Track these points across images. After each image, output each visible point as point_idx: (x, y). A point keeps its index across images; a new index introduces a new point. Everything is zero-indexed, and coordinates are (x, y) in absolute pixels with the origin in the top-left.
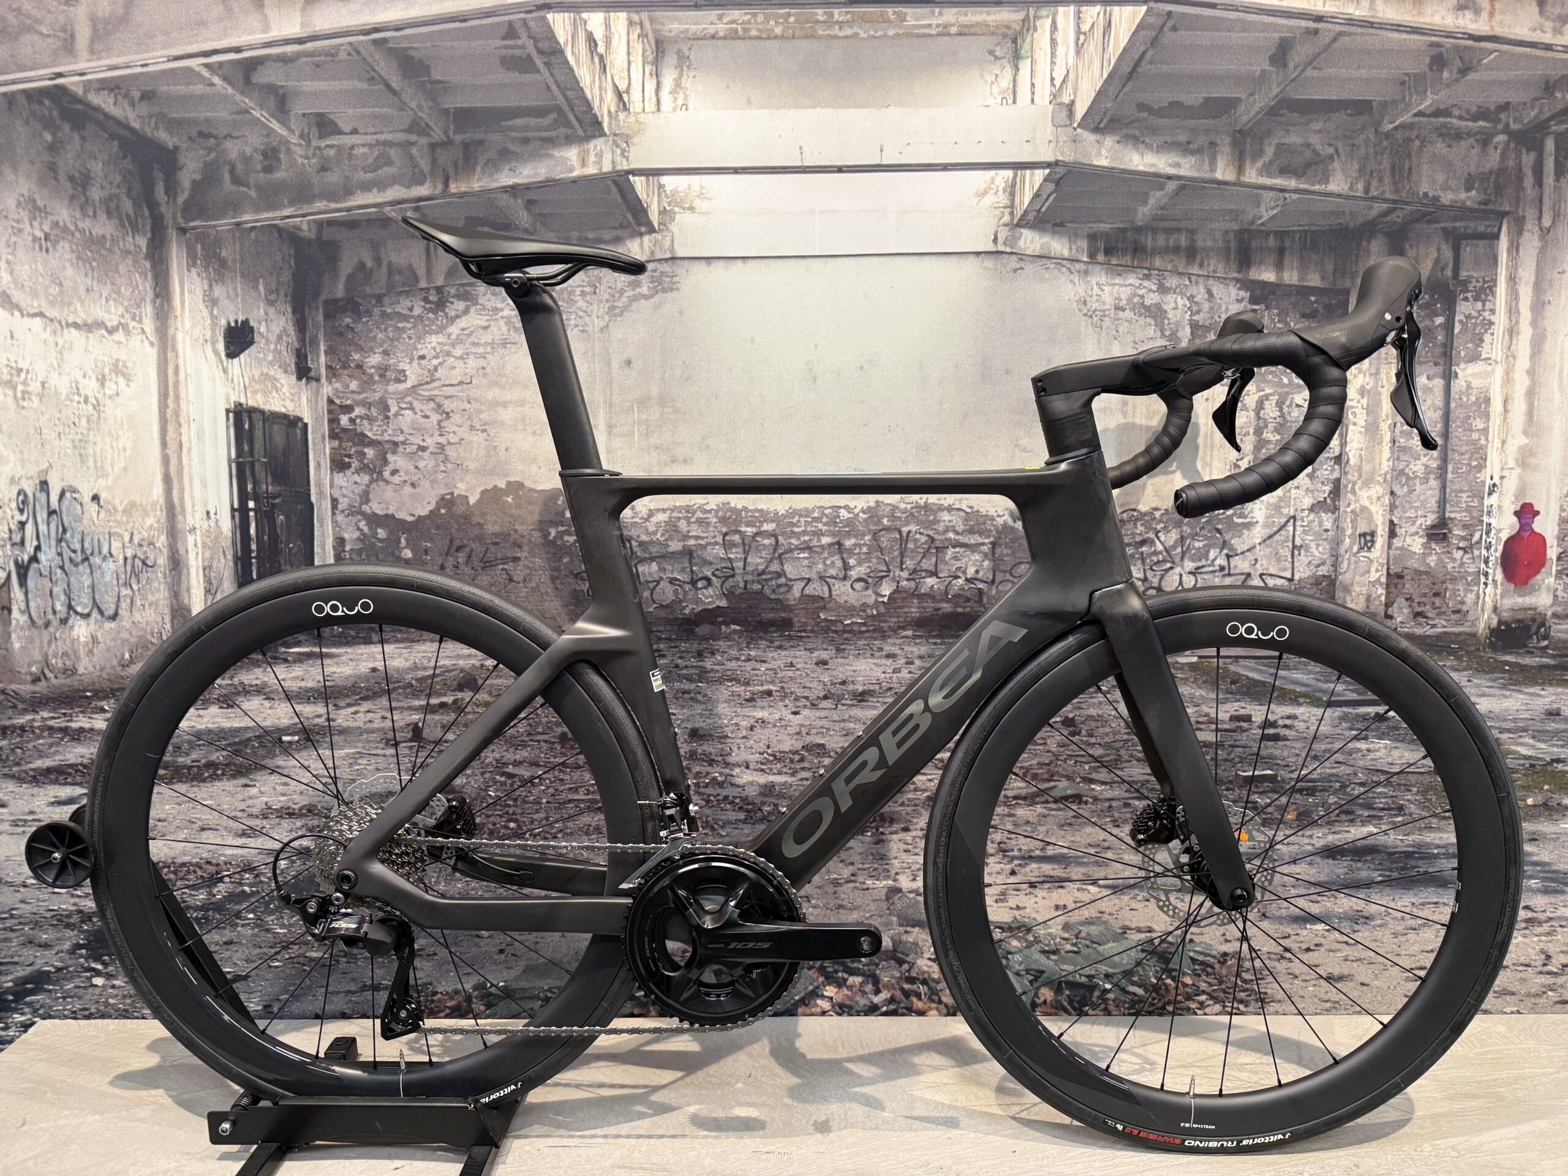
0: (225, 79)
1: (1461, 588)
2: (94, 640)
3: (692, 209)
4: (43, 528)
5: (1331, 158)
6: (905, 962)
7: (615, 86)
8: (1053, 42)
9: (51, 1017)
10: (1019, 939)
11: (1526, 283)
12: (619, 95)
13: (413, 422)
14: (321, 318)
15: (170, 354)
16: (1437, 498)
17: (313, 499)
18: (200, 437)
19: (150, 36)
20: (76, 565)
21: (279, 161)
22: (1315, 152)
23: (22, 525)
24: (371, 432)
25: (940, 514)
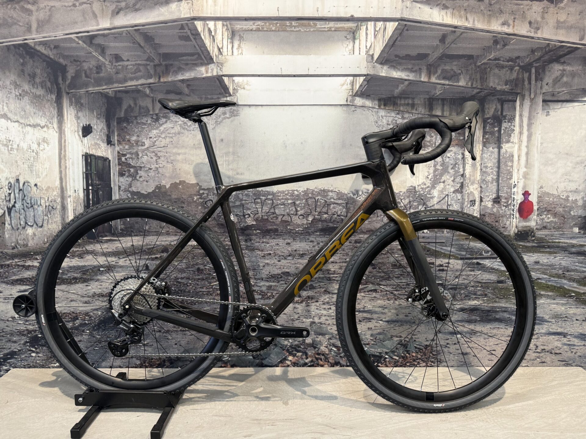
0: (84, 42)
1: (505, 219)
2: (34, 234)
3: (244, 88)
4: (17, 195)
5: (460, 74)
6: (316, 348)
7: (218, 46)
8: (367, 34)
9: (16, 367)
11: (526, 117)
12: (219, 49)
13: (147, 160)
14: (115, 124)
15: (63, 136)
16: (496, 189)
17: (112, 186)
18: (73, 164)
19: (57, 27)
20: (28, 208)
21: (102, 70)
22: (455, 72)
23: (10, 194)
24: (132, 163)
25: (329, 193)
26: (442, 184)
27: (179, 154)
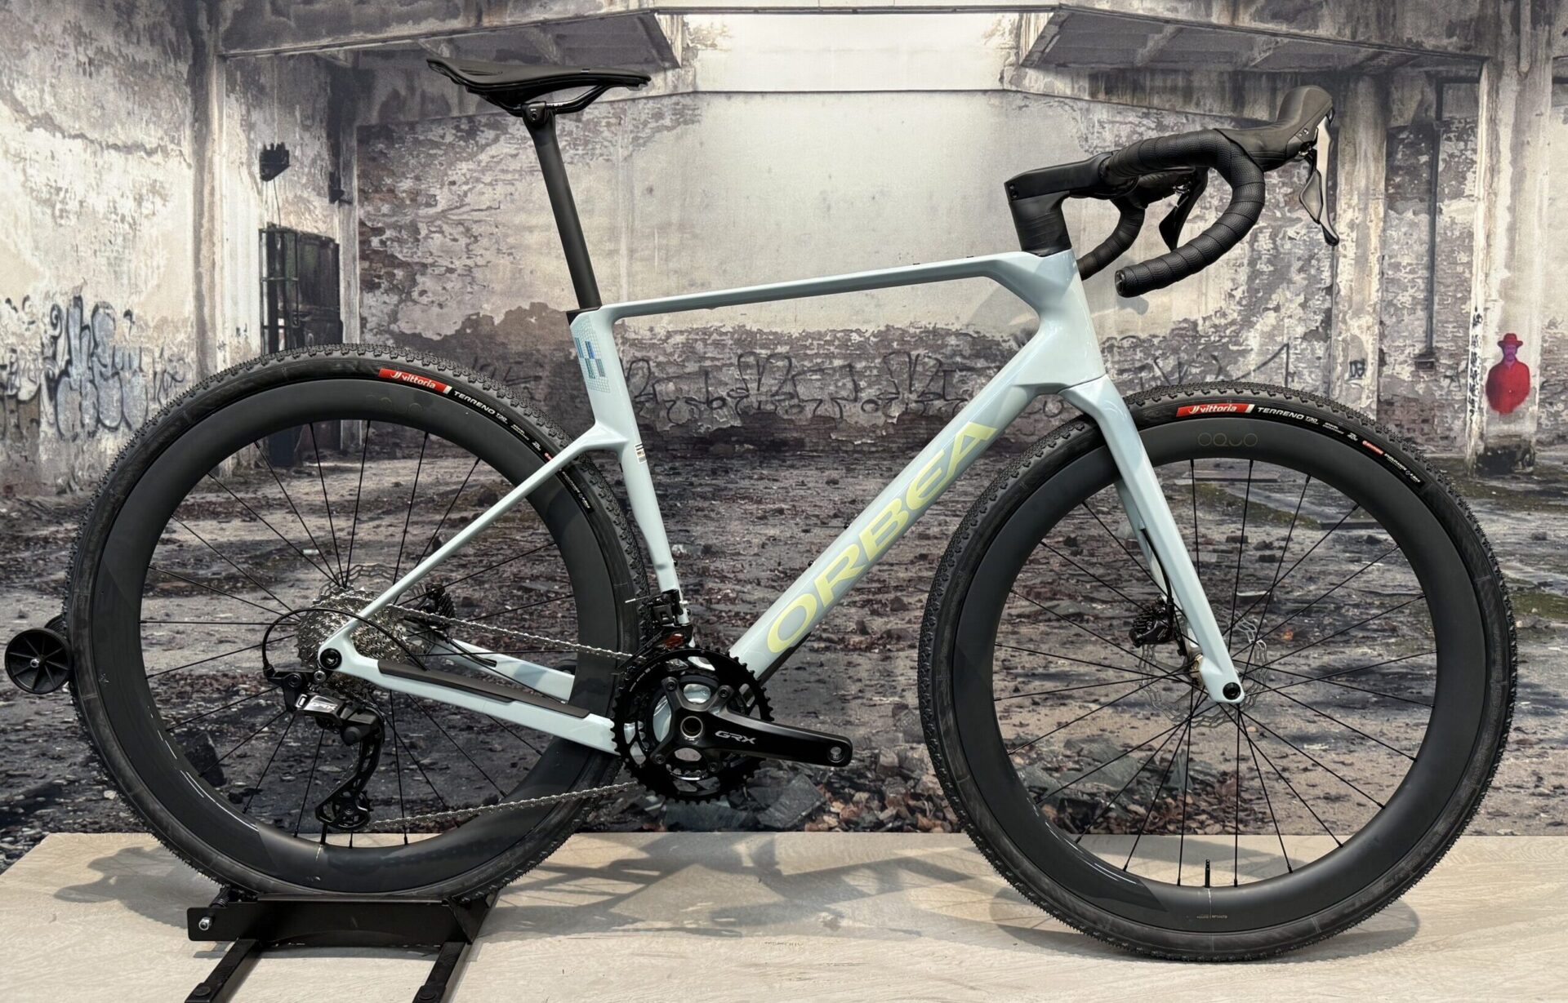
1: (1449, 414)
3: (714, 46)
4: (75, 342)
5: (1320, 5)
6: (910, 778)
9: (60, 830)
10: (1021, 755)
11: (1506, 125)
13: (442, 245)
14: (354, 143)
15: (207, 176)
16: (1424, 328)
17: (343, 317)
18: (233, 256)
20: (107, 380)
23: (55, 339)
24: (401, 253)
25: (948, 339)
26: (1272, 314)
27: (531, 229)
